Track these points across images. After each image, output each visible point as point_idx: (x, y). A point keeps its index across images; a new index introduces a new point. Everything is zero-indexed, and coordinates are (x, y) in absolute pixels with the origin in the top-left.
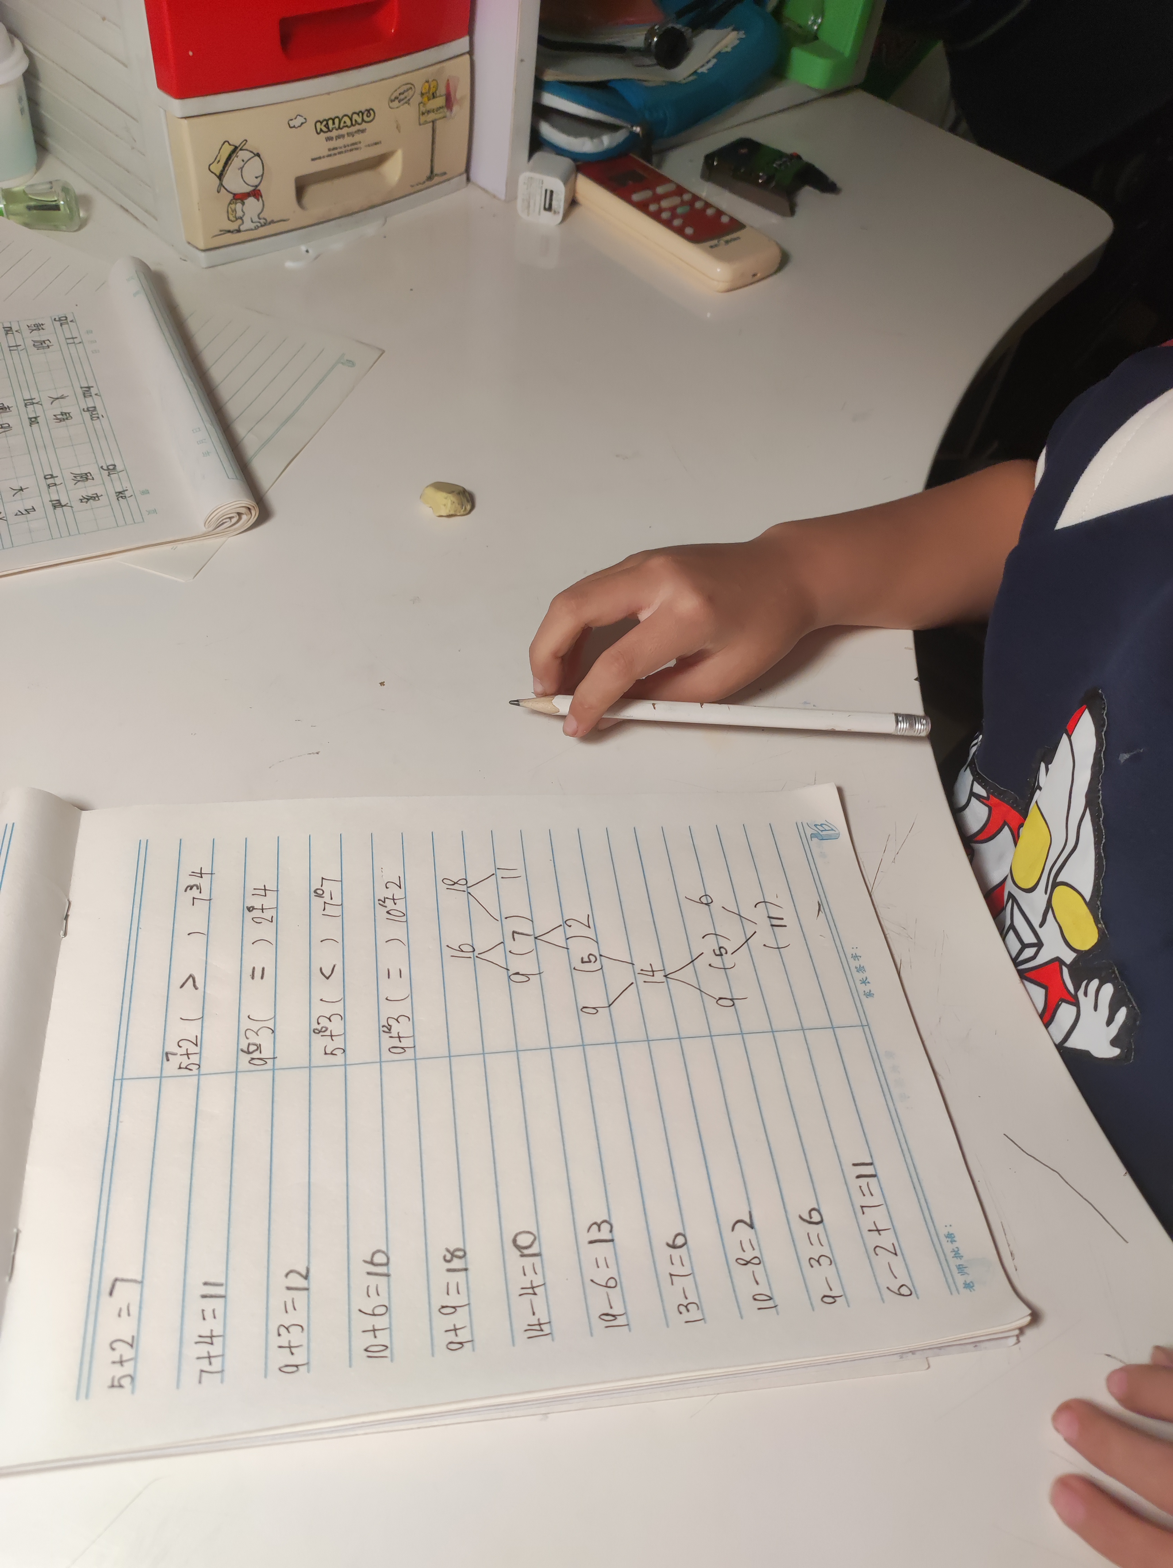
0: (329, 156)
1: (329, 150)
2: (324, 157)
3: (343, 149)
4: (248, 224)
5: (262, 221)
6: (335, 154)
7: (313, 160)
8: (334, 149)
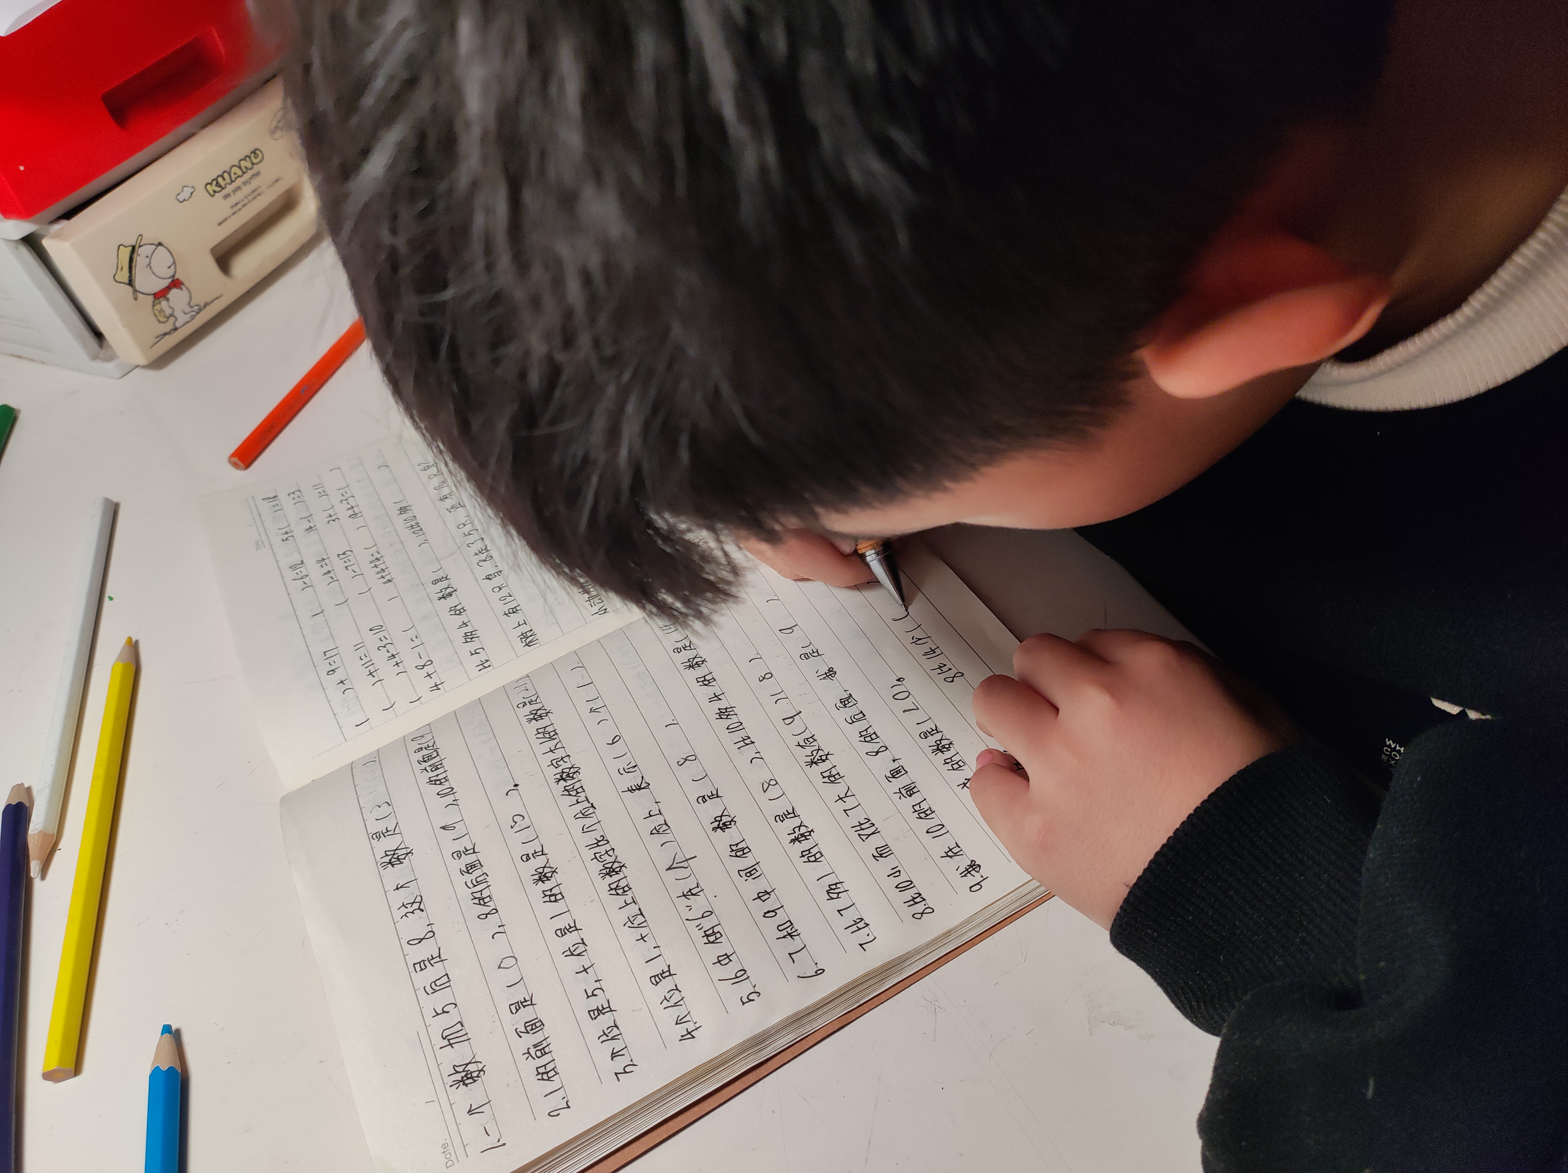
0: (234, 213)
1: (232, 207)
2: (230, 217)
3: (246, 201)
4: (182, 319)
5: (196, 308)
6: (240, 210)
7: (220, 224)
8: (236, 204)
